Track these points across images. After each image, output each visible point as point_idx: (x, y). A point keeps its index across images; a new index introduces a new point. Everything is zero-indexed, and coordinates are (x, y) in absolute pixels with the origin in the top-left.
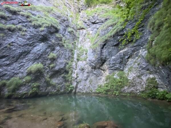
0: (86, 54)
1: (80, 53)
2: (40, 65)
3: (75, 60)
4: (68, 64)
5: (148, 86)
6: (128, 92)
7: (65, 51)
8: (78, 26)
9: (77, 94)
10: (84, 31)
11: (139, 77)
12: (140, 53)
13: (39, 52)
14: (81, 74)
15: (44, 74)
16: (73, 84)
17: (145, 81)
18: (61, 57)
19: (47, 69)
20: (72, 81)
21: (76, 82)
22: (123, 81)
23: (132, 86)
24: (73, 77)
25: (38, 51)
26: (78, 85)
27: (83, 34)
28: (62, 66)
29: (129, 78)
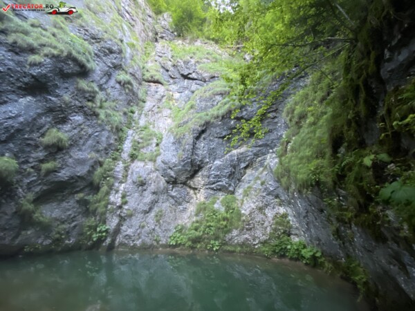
0: (157, 145)
1: (141, 141)
2: (7, 162)
3: (125, 156)
4: (101, 164)
5: (275, 230)
6: (238, 242)
7: (99, 129)
8: (146, 73)
9: (115, 249)
10: (161, 89)
11: (261, 209)
12: (267, 161)
13: (10, 122)
14: (136, 194)
15: (17, 188)
16: (107, 223)
17: (270, 219)
18: (84, 144)
19: (29, 174)
20: (108, 215)
21: (120, 216)
22: (232, 219)
23: (247, 230)
24: (112, 203)
25: (9, 118)
26: (122, 225)
27: (158, 96)
28: (82, 170)
29: (243, 212)
